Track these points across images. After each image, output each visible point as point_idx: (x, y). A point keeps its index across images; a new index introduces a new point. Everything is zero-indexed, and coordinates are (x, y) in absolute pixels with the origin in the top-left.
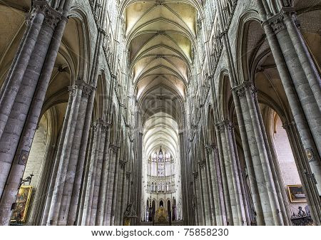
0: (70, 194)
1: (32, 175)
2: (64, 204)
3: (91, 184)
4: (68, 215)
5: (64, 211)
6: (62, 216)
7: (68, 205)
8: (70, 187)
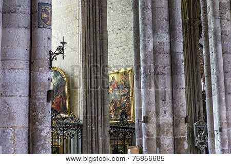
0: (167, 71)
1: (63, 43)
2: (161, 89)
3: (216, 51)
4: (173, 108)
5: (164, 100)
6: (161, 110)
7: (169, 90)
8: (165, 60)
